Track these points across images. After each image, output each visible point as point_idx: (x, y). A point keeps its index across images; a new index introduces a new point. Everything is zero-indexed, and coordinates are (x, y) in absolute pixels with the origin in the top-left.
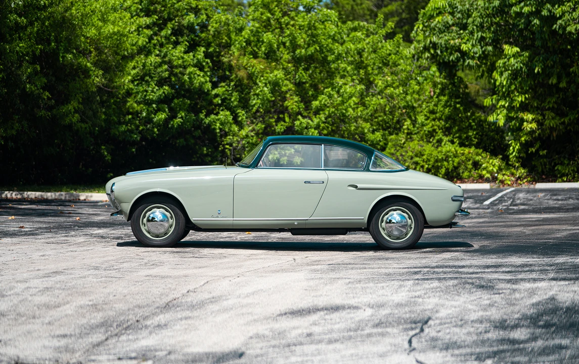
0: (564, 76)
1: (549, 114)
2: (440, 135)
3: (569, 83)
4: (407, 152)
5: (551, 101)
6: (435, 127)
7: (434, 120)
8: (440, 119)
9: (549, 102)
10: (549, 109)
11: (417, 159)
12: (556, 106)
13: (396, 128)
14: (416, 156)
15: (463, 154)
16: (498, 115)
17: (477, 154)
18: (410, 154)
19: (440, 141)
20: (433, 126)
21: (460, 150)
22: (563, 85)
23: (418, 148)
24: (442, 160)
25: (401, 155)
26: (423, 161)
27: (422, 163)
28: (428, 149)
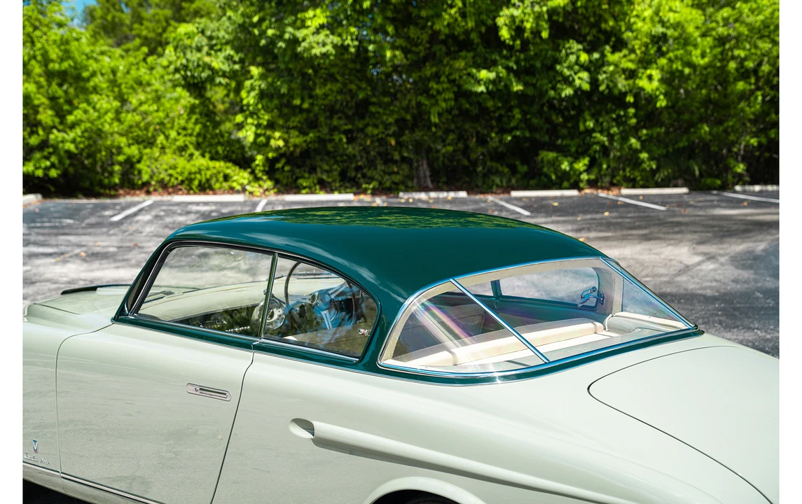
0: (306, 97)
1: (294, 133)
2: (191, 149)
3: (312, 105)
4: (161, 165)
5: (295, 120)
6: (187, 143)
7: (185, 135)
8: (191, 135)
9: (294, 122)
10: (294, 128)
11: (171, 172)
12: (299, 125)
13: (150, 143)
14: (171, 168)
15: (214, 168)
16: (247, 131)
17: (228, 168)
18: (165, 167)
19: (191, 155)
20: (184, 141)
21: (212, 164)
22: (306, 106)
23: (172, 162)
24: (195, 173)
25: (157, 168)
26: (177, 173)
27: (176, 175)
28: (181, 162)
